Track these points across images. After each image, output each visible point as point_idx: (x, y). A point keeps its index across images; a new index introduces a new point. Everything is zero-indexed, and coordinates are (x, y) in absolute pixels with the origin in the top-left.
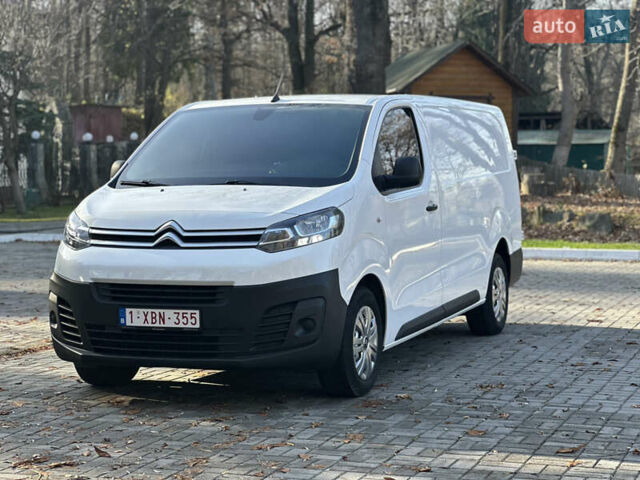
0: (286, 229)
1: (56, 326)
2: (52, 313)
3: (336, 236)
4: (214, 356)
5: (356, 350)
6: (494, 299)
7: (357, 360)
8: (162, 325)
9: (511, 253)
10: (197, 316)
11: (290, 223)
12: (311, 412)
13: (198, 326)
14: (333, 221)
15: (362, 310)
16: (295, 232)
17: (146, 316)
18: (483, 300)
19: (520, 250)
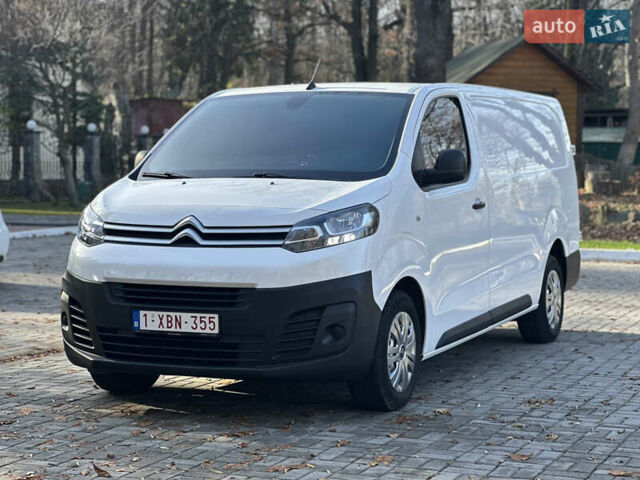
0: (315, 227)
1: (67, 328)
2: (63, 314)
3: (370, 235)
4: (234, 364)
5: (390, 360)
6: (548, 304)
7: (392, 371)
8: (178, 330)
9: (567, 254)
10: (216, 321)
11: (320, 221)
12: (339, 428)
13: (216, 331)
14: (367, 219)
15: (398, 316)
16: (324, 230)
17: (161, 319)
18: (535, 305)
19: (578, 252)
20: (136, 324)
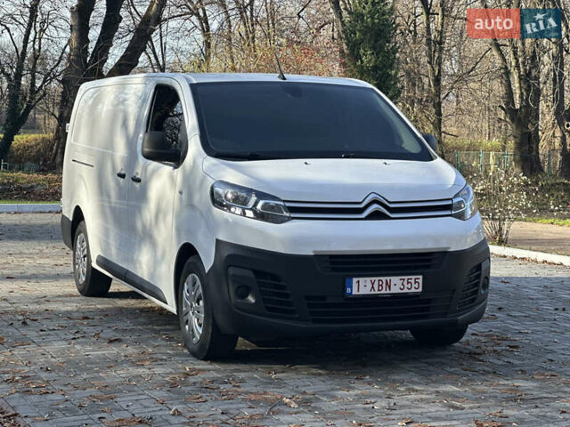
0: (462, 199)
1: (254, 301)
8: (388, 292)
10: (420, 281)
17: (373, 284)
20: (348, 290)
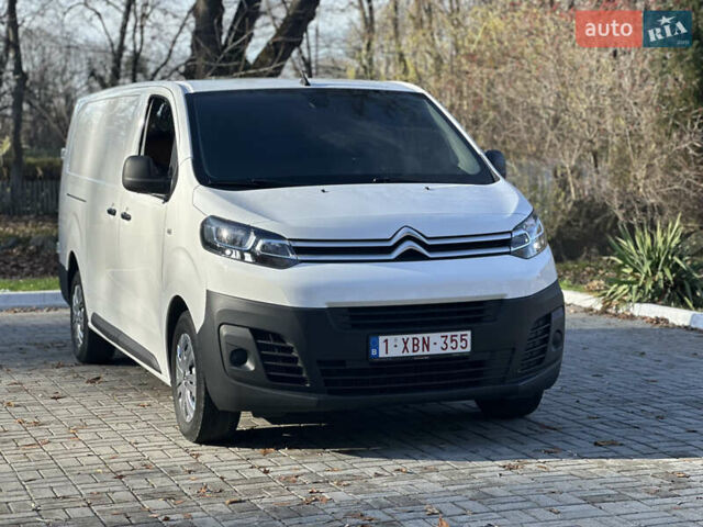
0: (526, 232)
8: (426, 353)
10: (469, 338)
17: (405, 343)
20: (374, 352)
